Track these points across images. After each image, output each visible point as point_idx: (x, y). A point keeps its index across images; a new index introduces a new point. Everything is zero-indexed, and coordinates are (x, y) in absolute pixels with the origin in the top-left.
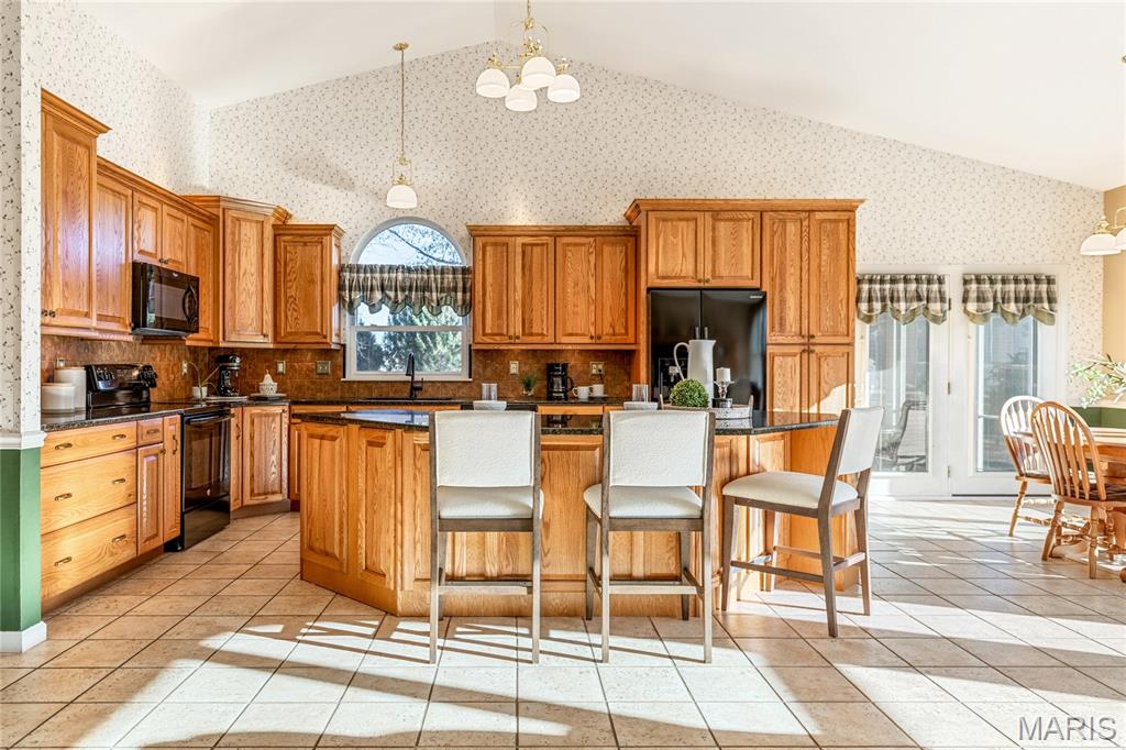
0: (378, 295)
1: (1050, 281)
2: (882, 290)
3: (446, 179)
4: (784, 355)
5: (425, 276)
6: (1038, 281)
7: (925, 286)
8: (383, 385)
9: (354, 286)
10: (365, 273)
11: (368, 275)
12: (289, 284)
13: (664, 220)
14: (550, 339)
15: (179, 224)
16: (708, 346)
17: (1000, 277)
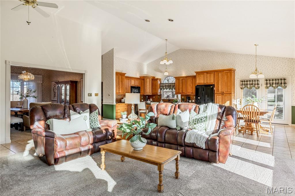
1: (284, 79)
2: (245, 83)
3: (174, 70)
4: (219, 95)
5: (171, 84)
6: (281, 80)
7: (254, 82)
9: (163, 86)
10: (164, 84)
13: (199, 74)
14: (185, 93)
15: (138, 81)
16: (207, 96)
17: (271, 79)
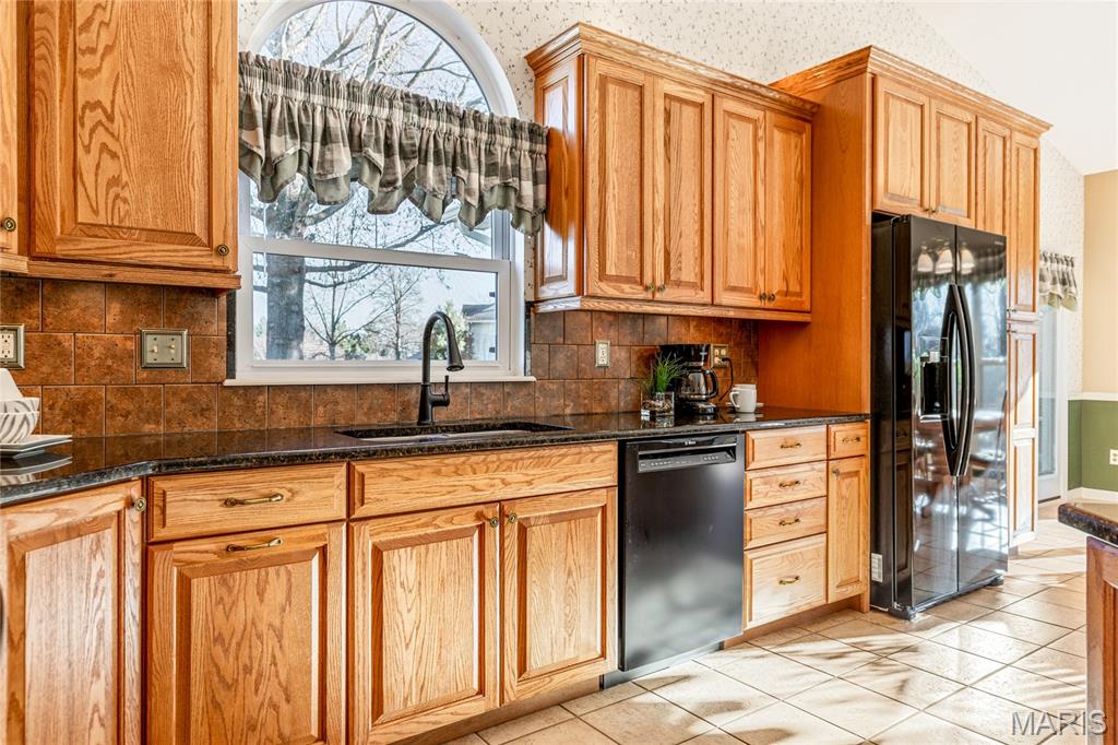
0: (343, 158)
5: (456, 130)
8: (339, 395)
9: (277, 119)
10: (308, 89)
11: (318, 99)
12: (85, 62)
14: (706, 295)
